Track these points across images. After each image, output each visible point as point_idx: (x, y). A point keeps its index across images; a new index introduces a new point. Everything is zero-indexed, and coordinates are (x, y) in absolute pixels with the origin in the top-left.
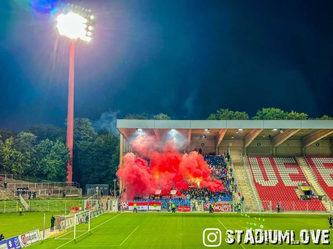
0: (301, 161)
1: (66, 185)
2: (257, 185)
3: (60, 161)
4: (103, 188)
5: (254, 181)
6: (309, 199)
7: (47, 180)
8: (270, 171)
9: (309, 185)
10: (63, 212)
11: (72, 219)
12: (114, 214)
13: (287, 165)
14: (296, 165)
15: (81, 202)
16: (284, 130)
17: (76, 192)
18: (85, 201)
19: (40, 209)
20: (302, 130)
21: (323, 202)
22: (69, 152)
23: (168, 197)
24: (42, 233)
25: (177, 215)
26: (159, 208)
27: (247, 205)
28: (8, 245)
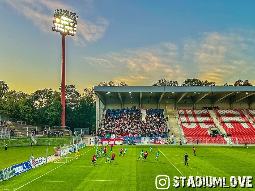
0: (211, 112)
1: (61, 128)
2: (184, 128)
3: (57, 112)
4: (86, 130)
5: (182, 125)
6: (216, 136)
7: (49, 125)
9: (216, 127)
10: (59, 146)
11: (65, 150)
12: (93, 147)
13: (203, 115)
14: (208, 115)
15: (71, 139)
16: (201, 92)
17: (68, 133)
18: (74, 139)
19: (44, 143)
20: (212, 92)
21: (225, 138)
22: (63, 107)
23: (127, 136)
24: (45, 159)
25: (133, 147)
26: (121, 142)
27: (177, 140)
28: (24, 166)
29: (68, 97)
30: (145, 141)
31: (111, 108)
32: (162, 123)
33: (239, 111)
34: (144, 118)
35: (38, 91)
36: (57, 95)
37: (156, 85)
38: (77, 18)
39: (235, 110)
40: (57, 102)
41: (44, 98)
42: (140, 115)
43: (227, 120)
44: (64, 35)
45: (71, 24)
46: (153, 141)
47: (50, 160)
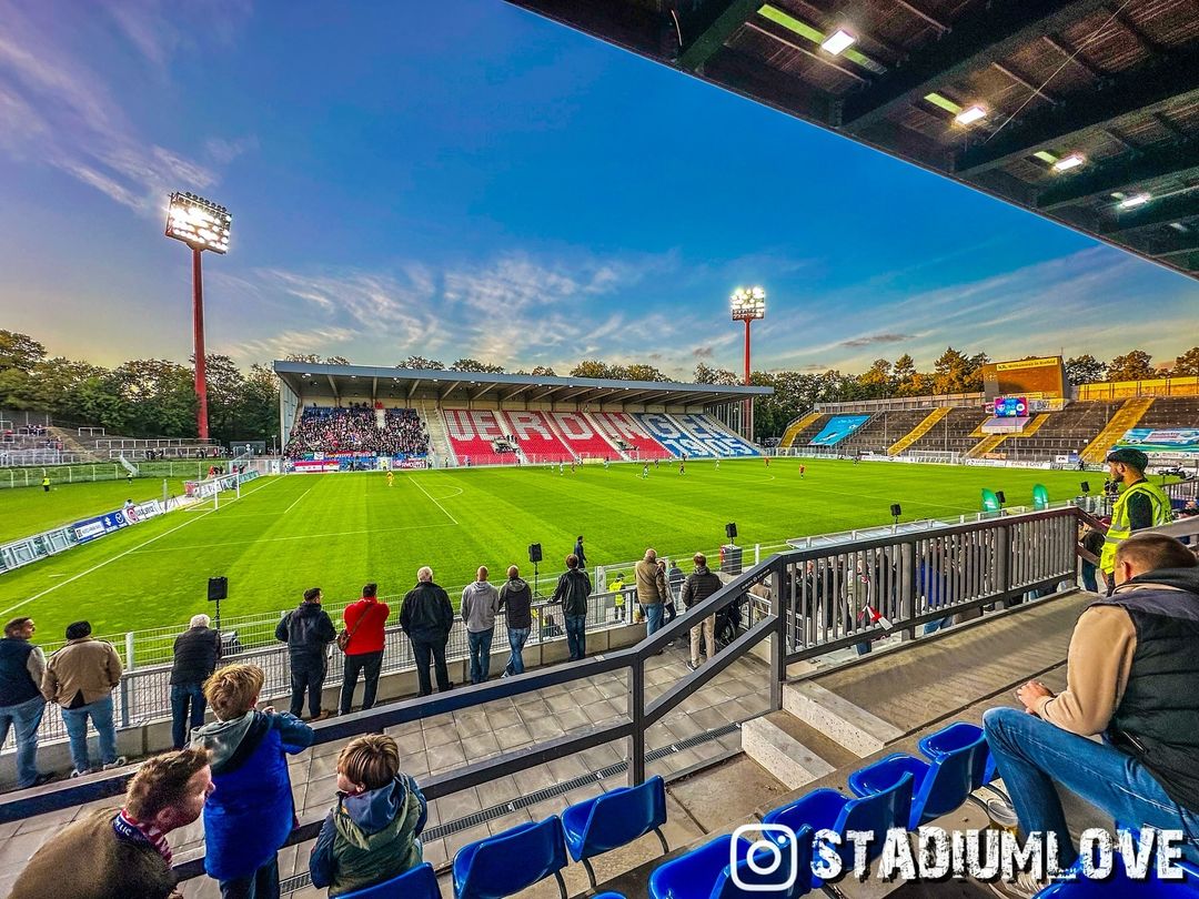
0: (498, 415)
1: (198, 442)
2: (452, 439)
5: (450, 436)
6: (504, 452)
8: (465, 423)
9: (504, 439)
10: (196, 477)
13: (484, 419)
16: (482, 383)
18: (231, 462)
19: (157, 473)
20: (501, 384)
21: (517, 455)
22: (200, 399)
25: (359, 475)
26: (336, 467)
27: (441, 460)
28: (104, 523)
29: (212, 379)
30: (385, 463)
31: (315, 403)
32: (414, 433)
33: (538, 413)
34: (381, 424)
35: (132, 364)
36: (184, 373)
38: (228, 218)
39: (532, 412)
40: (186, 388)
41: (151, 379)
42: (374, 419)
43: (520, 428)
44: (198, 250)
45: (216, 229)
46: (399, 463)
47: (173, 506)
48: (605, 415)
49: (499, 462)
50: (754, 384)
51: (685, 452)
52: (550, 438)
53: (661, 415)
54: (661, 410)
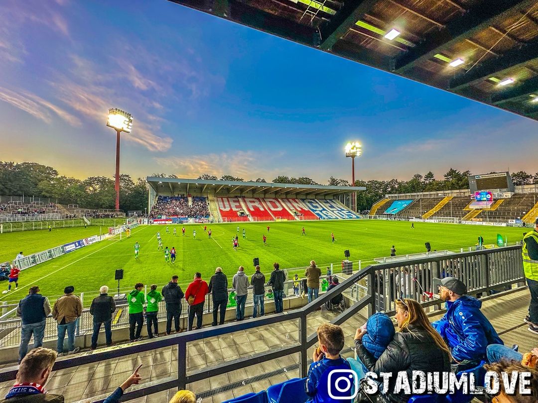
0: (240, 199)
1: (115, 211)
2: (221, 211)
3: (111, 197)
4: (139, 213)
5: (219, 209)
6: (243, 216)
7: (102, 208)
8: (226, 203)
9: (243, 210)
10: (113, 226)
11: (119, 229)
12: (146, 226)
13: (234, 201)
14: (238, 201)
15: (125, 220)
16: (234, 186)
17: (122, 215)
18: (128, 219)
19: (98, 224)
20: (241, 186)
21: (248, 217)
22: (116, 193)
23: (176, 217)
24: (99, 237)
25: (180, 226)
26: (171, 222)
27: (216, 219)
28: (76, 245)
29: (122, 184)
30: (191, 221)
31: (163, 195)
32: (204, 208)
33: (258, 199)
34: (190, 203)
35: (91, 178)
36: (111, 182)
37: (200, 178)
38: (131, 118)
39: (255, 198)
40: (111, 188)
41: (98, 185)
42: (187, 201)
43: (250, 205)
44: (119, 131)
45: (127, 123)
46: (197, 220)
47: (103, 238)
48: (288, 199)
49: (241, 221)
50: (357, 186)
51: (325, 217)
52: (263, 210)
53: (314, 200)
54: (313, 197)
